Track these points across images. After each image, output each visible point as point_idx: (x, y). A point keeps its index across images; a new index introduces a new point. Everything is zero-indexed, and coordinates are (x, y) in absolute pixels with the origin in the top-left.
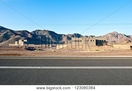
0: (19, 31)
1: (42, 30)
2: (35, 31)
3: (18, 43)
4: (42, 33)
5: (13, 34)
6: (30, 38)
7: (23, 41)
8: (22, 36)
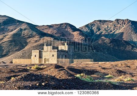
0: (50, 26)
1: (111, 22)
2: (92, 24)
3: (40, 57)
4: (112, 29)
5: (34, 33)
6: (79, 44)
7: (57, 48)
8: (56, 38)
